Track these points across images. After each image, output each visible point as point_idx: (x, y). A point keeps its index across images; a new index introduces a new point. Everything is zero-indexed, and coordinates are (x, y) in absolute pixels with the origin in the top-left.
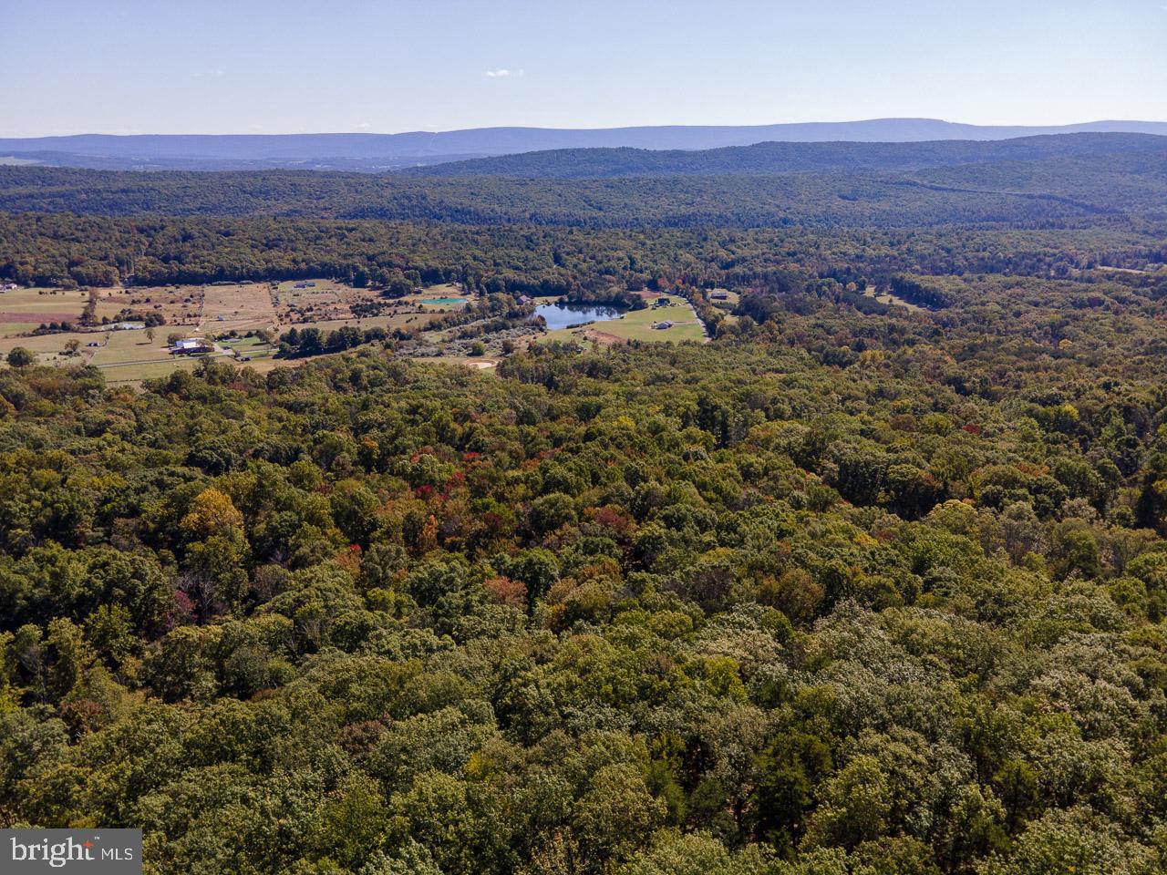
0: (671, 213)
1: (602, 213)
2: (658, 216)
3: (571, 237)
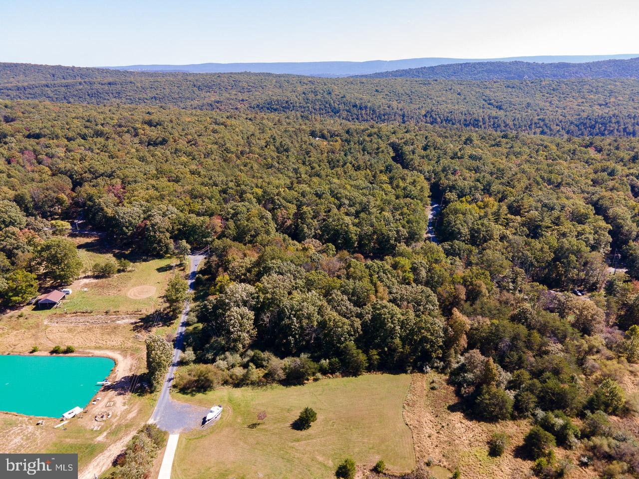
0: (584, 115)
1: (501, 113)
2: (569, 117)
3: (469, 150)
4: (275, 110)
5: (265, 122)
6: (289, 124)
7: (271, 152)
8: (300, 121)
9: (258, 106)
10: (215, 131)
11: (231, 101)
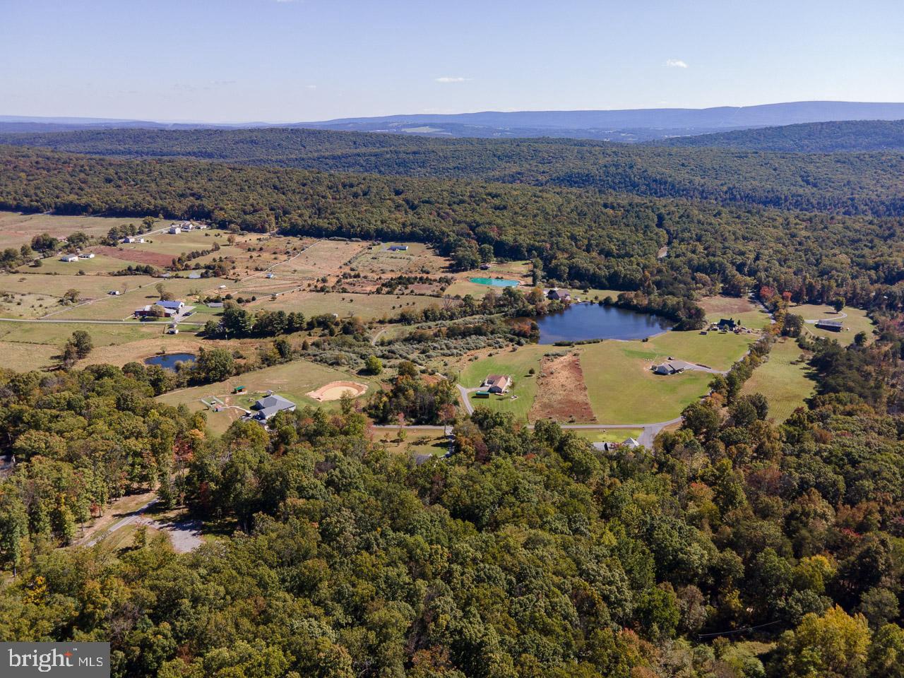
4: (575, 183)
5: (569, 195)
6: (588, 198)
7: (574, 215)
8: (597, 195)
9: (558, 178)
10: (536, 202)
11: (532, 173)
